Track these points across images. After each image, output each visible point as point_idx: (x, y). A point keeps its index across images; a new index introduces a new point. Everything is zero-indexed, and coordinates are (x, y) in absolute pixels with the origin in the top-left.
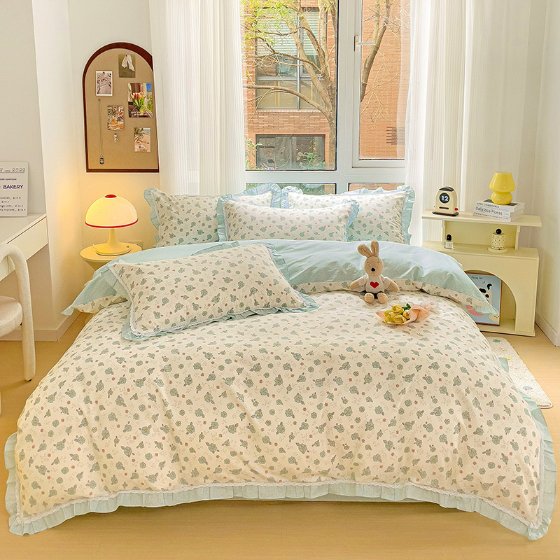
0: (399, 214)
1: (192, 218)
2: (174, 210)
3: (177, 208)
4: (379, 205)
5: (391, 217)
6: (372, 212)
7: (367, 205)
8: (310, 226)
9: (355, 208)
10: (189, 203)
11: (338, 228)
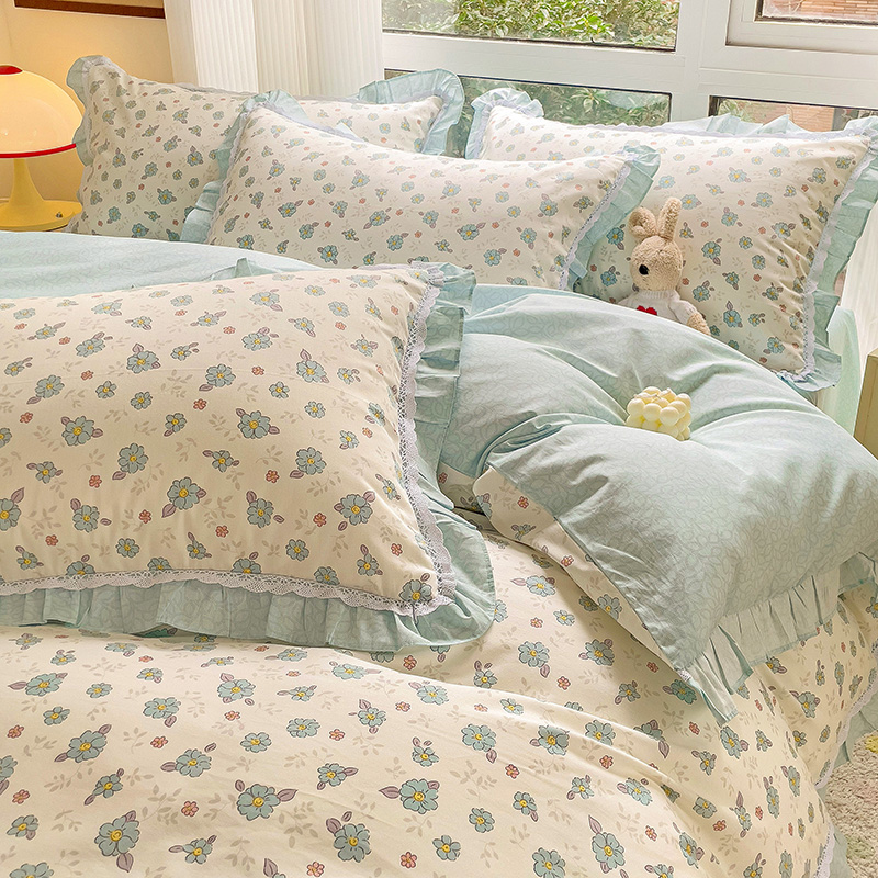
0: (811, 214)
1: (153, 151)
2: (118, 123)
3: (126, 118)
4: (738, 176)
5: (769, 223)
6: (703, 195)
7: (694, 169)
8: (431, 219)
9: (640, 174)
10: (161, 107)
11: (529, 237)
